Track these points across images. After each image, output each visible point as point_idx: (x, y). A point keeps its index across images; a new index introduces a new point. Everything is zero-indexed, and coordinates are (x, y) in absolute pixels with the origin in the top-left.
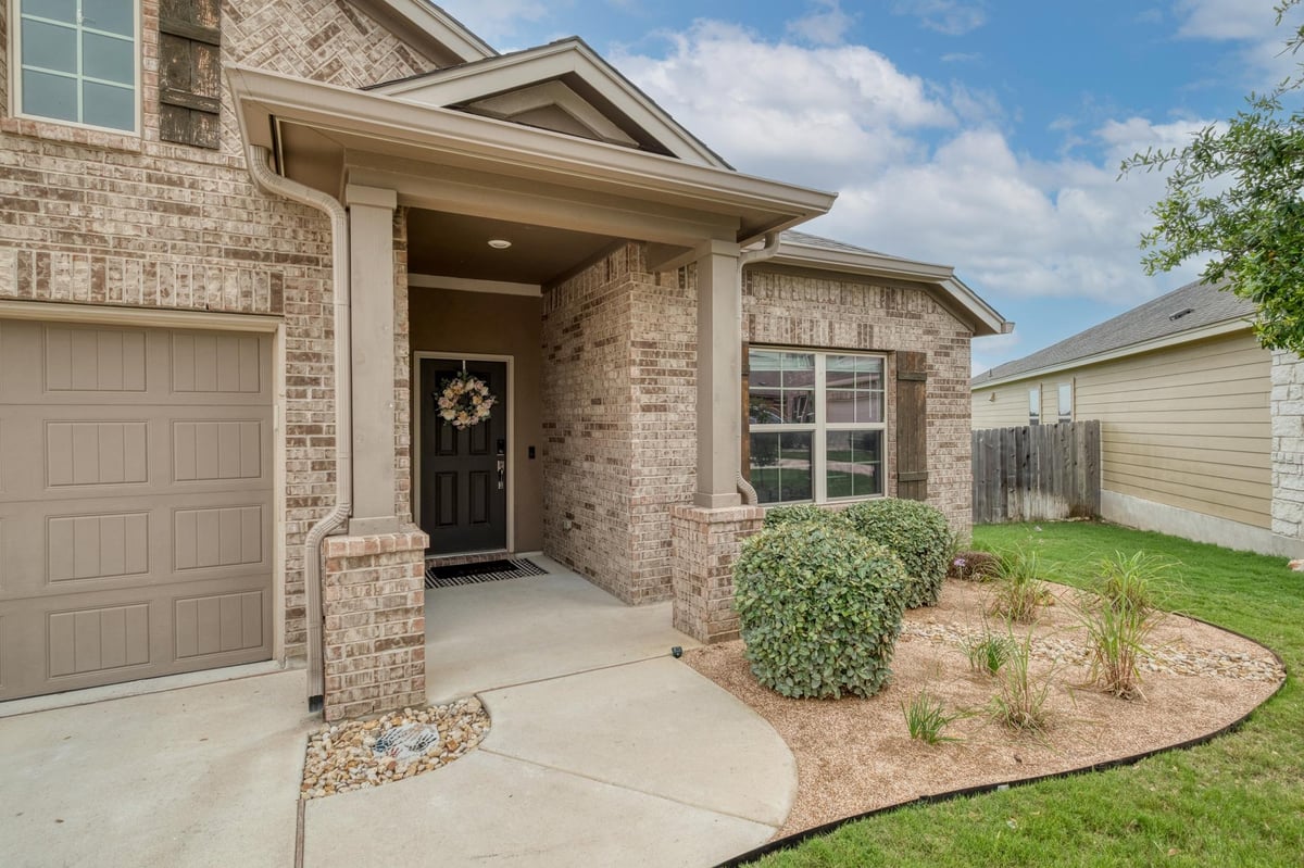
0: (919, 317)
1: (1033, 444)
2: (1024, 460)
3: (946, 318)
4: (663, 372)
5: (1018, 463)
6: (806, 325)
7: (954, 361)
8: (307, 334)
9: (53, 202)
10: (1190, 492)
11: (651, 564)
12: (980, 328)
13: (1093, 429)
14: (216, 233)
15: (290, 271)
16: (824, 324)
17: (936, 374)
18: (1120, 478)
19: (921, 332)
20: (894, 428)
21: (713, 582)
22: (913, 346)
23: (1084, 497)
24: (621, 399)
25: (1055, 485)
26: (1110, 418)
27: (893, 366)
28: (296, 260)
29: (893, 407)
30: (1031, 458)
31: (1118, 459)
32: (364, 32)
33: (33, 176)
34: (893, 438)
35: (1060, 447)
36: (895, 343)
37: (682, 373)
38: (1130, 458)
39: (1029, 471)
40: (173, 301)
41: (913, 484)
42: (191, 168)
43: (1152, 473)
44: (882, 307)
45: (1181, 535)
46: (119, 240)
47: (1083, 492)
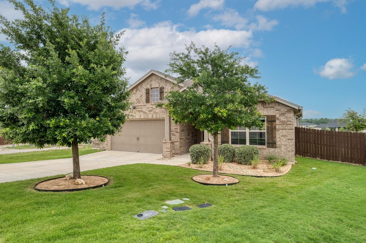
0: (274, 107)
9: (154, 110)
17: (280, 120)
19: (274, 110)
32: (175, 86)
33: (152, 108)
40: (161, 117)
41: (271, 144)
44: (262, 106)
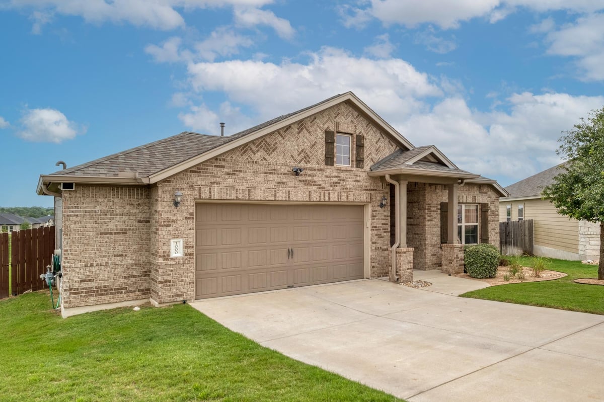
0: (486, 193)
1: (511, 229)
2: (508, 234)
3: (493, 193)
4: (431, 211)
5: (505, 235)
6: (461, 197)
7: (495, 205)
8: (375, 206)
9: (342, 182)
10: (560, 244)
11: (429, 260)
12: (502, 195)
13: (531, 223)
14: (362, 185)
15: (372, 192)
16: (465, 197)
17: (491, 209)
18: (540, 240)
19: (487, 197)
20: (481, 225)
21: (455, 260)
22: (485, 201)
23: (528, 247)
24: (421, 218)
25: (518, 243)
26: (537, 219)
27: (480, 207)
28: (373, 190)
29: (480, 219)
30: (510, 233)
31: (539, 234)
32: (384, 138)
34: (480, 227)
35: (520, 230)
36: (481, 201)
37: (435, 211)
38: (543, 233)
39: (509, 238)
40: (357, 201)
41: (485, 240)
42: (359, 172)
43: (549, 238)
44: (478, 191)
45: (558, 258)
46: (350, 188)
47: (527, 246)
